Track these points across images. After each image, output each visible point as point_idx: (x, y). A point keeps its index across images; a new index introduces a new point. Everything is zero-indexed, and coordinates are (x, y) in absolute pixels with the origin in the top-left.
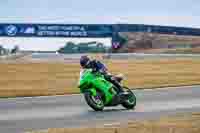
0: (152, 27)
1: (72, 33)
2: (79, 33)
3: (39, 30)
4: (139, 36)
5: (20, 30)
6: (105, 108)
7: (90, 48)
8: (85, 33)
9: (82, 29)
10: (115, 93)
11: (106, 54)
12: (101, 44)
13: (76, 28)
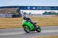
1: (46, 9)
2: (49, 9)
3: (37, 8)
5: (31, 8)
9: (49, 8)
10: (34, 27)
11: (56, 15)
13: (48, 7)
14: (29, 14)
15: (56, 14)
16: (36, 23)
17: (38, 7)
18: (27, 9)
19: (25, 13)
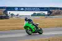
0: (60, 8)
1: (35, 10)
2: (37, 10)
3: (25, 9)
4: (56, 11)
5: (19, 9)
6: (32, 34)
7: (41, 15)
8: (39, 10)
10: (36, 29)
12: (44, 13)
13: (36, 8)
14: (17, 15)
15: (45, 16)
16: (37, 25)
17: (27, 8)
18: (14, 10)
19: (12, 15)
